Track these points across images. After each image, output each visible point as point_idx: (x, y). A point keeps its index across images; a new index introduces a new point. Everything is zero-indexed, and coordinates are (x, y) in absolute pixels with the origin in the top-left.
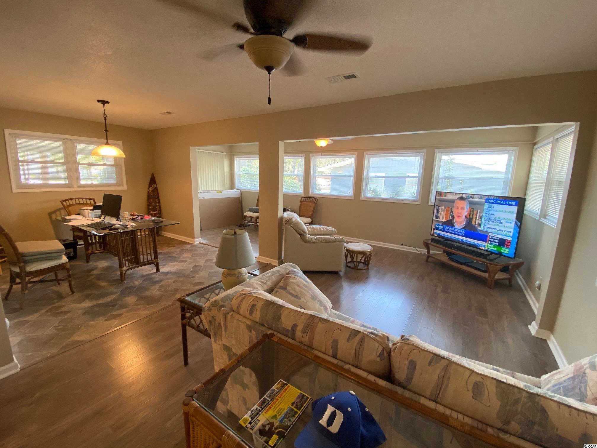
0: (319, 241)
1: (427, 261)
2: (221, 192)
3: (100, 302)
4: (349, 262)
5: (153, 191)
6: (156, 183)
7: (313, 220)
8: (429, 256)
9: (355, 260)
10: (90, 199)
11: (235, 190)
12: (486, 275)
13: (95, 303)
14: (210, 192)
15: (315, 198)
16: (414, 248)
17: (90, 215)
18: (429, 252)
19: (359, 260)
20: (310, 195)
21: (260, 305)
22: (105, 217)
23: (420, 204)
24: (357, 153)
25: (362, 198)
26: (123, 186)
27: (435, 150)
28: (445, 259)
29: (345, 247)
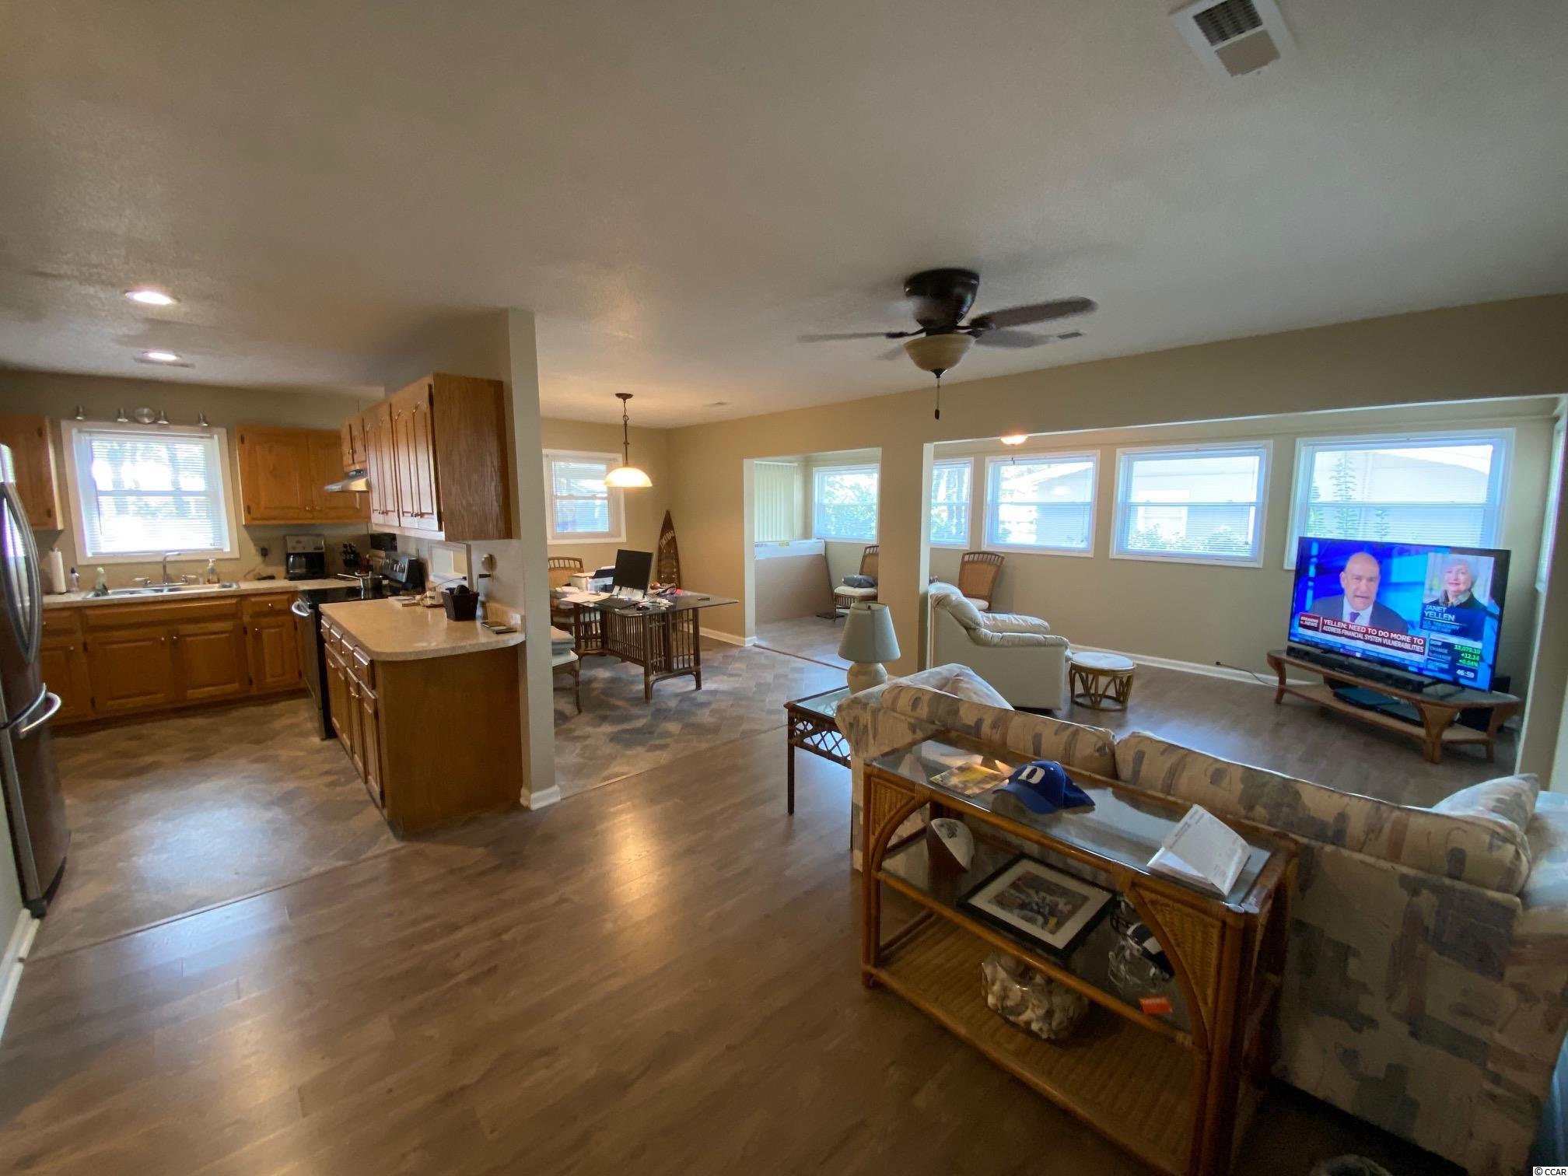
0: (1008, 641)
1: (1278, 701)
2: (788, 544)
3: (627, 726)
4: (1079, 696)
5: (668, 543)
6: (673, 529)
7: (992, 605)
8: (1282, 691)
9: (1092, 691)
10: (574, 560)
11: (814, 540)
12: (1420, 732)
13: (619, 727)
14: (766, 545)
15: (996, 555)
16: (1250, 674)
17: (589, 586)
18: (1282, 681)
19: (1100, 692)
20: (985, 548)
21: (926, 699)
22: (620, 590)
23: (1261, 566)
24: (1098, 452)
25: (1114, 554)
26: (619, 535)
27: (1295, 441)
28: (1325, 696)
29: (1068, 659)
